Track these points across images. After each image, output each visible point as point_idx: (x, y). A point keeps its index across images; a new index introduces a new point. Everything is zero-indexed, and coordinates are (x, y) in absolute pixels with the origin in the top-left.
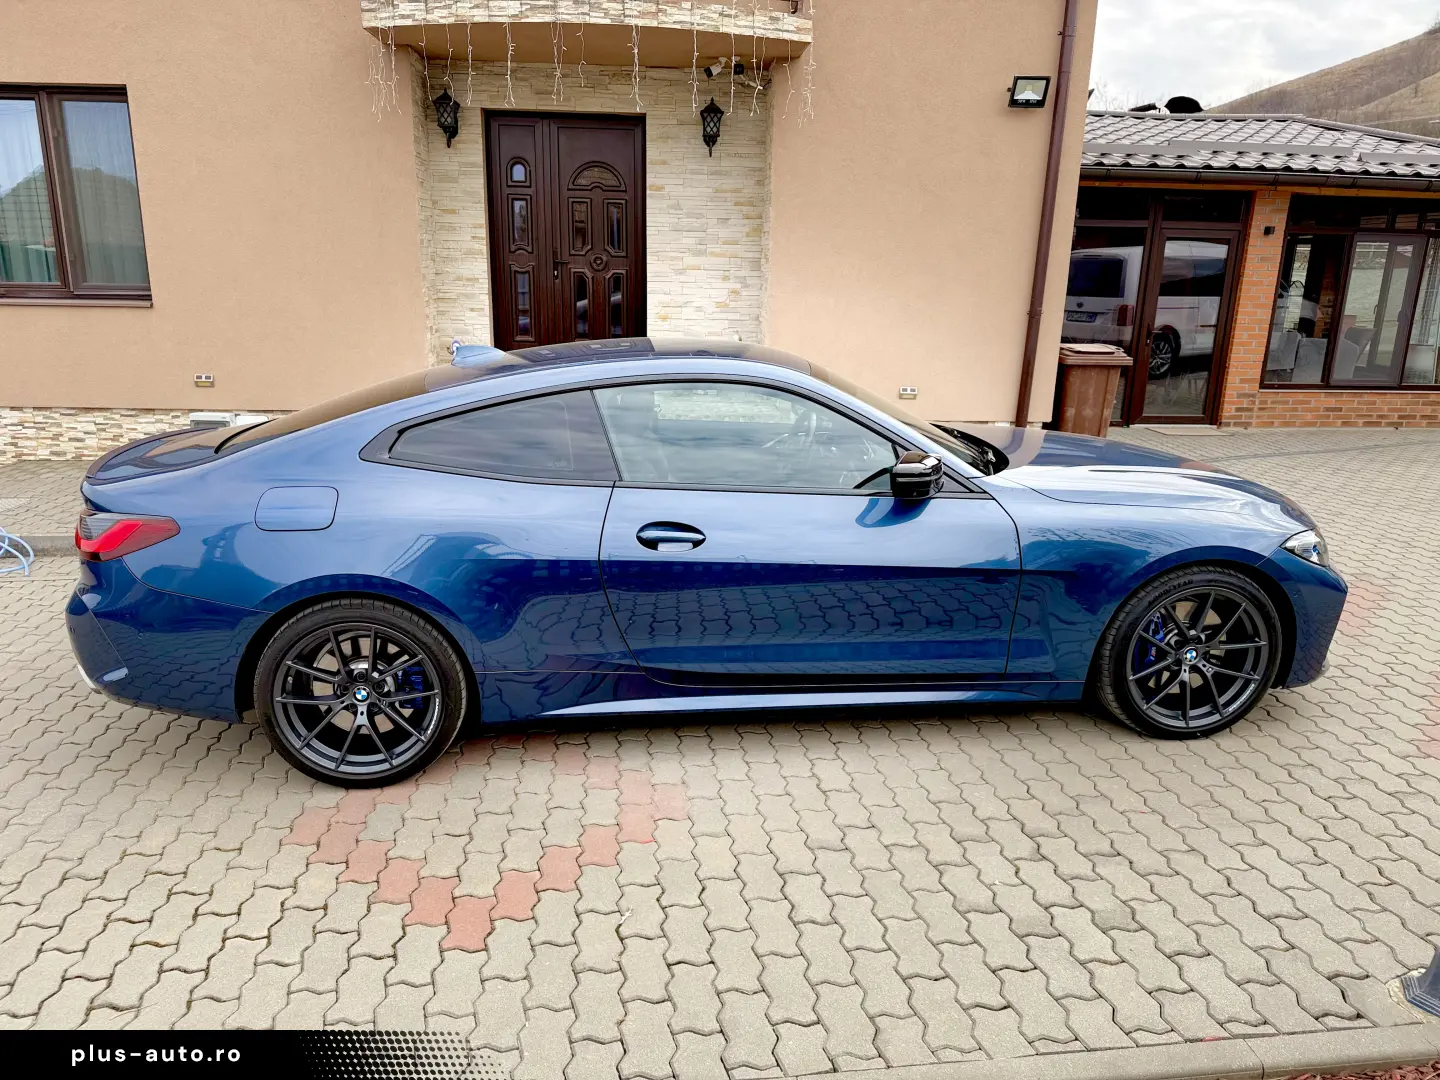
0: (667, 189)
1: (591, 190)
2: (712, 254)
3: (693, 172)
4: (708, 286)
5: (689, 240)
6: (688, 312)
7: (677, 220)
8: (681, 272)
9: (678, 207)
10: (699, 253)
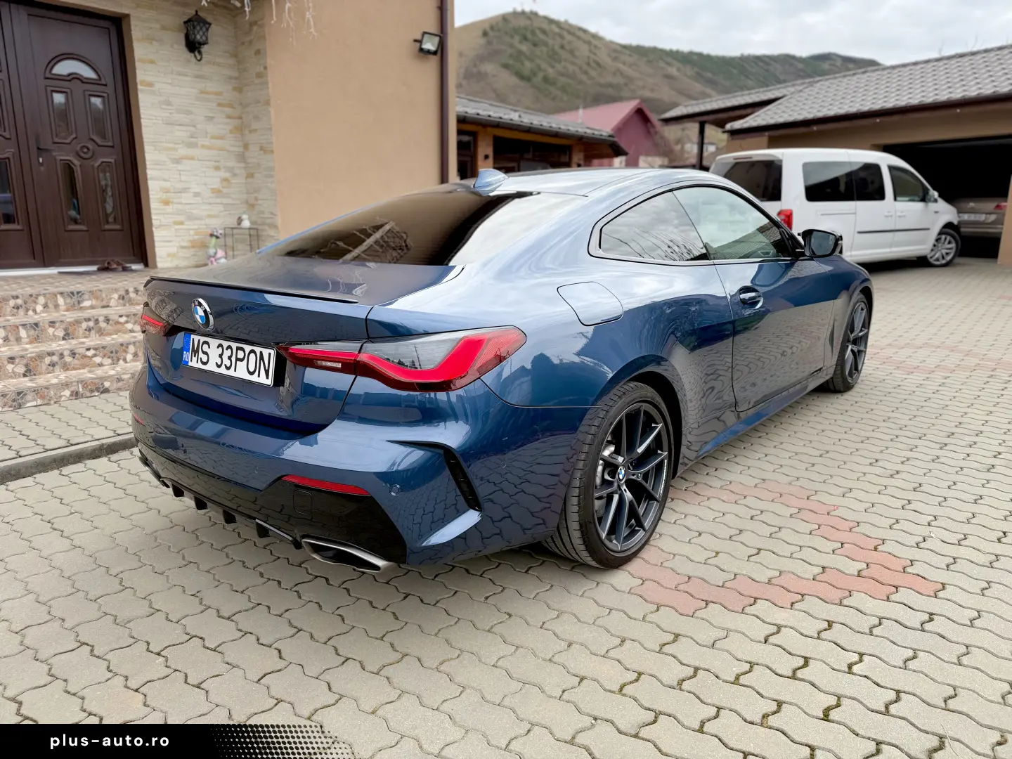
0: (157, 86)
1: (70, 81)
2: (203, 146)
3: (180, 74)
4: (203, 175)
5: (181, 133)
6: (186, 198)
7: (168, 115)
8: (177, 161)
9: (168, 103)
10: (192, 145)
